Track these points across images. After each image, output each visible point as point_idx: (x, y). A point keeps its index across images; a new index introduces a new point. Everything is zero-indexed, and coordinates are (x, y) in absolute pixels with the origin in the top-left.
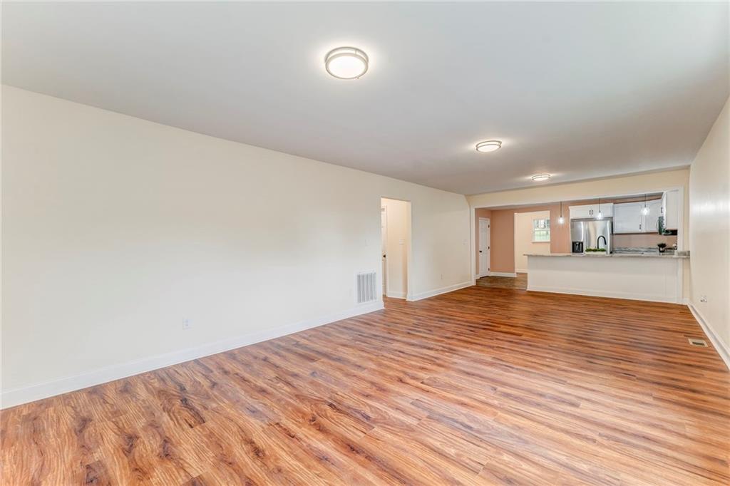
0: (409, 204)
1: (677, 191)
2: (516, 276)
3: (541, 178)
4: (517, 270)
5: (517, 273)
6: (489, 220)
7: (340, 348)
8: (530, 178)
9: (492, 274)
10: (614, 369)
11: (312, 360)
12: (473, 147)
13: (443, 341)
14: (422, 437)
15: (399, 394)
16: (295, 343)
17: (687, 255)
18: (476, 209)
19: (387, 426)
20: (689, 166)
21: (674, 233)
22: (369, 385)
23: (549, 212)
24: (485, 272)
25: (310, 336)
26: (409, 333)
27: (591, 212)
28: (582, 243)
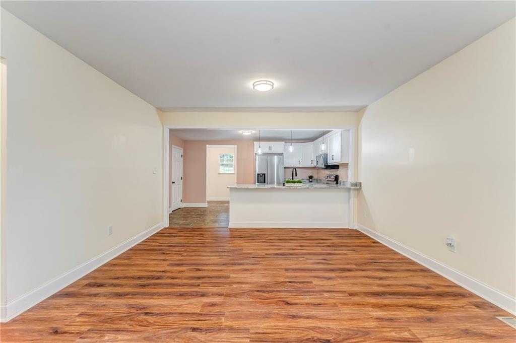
1: (349, 130)
2: (207, 206)
4: (208, 199)
5: (209, 202)
6: (182, 149)
9: (184, 205)
18: (171, 130)
23: (236, 146)
24: (178, 204)
27: (270, 148)
28: (265, 175)
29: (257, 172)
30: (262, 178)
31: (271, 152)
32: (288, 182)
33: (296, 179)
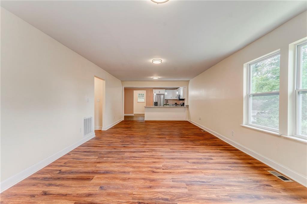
0: (104, 82)
1: (185, 87)
2: (134, 115)
3: (155, 78)
7: (98, 165)
8: (152, 77)
10: (201, 144)
11: (88, 179)
12: (151, 61)
13: (144, 147)
14: (198, 196)
15: (163, 179)
16: (58, 172)
17: (188, 106)
18: (124, 87)
19: (180, 199)
20: (189, 81)
21: (183, 100)
22: (143, 181)
25: (65, 163)
26: (124, 147)
27: (159, 92)
28: (157, 102)
29: (154, 101)
30: (156, 104)
31: (160, 93)
32: (164, 105)
33: (167, 104)
